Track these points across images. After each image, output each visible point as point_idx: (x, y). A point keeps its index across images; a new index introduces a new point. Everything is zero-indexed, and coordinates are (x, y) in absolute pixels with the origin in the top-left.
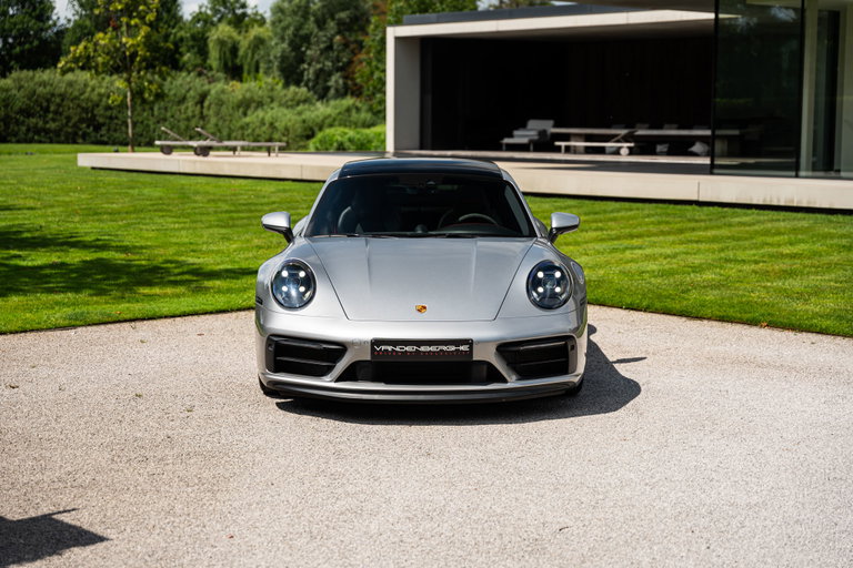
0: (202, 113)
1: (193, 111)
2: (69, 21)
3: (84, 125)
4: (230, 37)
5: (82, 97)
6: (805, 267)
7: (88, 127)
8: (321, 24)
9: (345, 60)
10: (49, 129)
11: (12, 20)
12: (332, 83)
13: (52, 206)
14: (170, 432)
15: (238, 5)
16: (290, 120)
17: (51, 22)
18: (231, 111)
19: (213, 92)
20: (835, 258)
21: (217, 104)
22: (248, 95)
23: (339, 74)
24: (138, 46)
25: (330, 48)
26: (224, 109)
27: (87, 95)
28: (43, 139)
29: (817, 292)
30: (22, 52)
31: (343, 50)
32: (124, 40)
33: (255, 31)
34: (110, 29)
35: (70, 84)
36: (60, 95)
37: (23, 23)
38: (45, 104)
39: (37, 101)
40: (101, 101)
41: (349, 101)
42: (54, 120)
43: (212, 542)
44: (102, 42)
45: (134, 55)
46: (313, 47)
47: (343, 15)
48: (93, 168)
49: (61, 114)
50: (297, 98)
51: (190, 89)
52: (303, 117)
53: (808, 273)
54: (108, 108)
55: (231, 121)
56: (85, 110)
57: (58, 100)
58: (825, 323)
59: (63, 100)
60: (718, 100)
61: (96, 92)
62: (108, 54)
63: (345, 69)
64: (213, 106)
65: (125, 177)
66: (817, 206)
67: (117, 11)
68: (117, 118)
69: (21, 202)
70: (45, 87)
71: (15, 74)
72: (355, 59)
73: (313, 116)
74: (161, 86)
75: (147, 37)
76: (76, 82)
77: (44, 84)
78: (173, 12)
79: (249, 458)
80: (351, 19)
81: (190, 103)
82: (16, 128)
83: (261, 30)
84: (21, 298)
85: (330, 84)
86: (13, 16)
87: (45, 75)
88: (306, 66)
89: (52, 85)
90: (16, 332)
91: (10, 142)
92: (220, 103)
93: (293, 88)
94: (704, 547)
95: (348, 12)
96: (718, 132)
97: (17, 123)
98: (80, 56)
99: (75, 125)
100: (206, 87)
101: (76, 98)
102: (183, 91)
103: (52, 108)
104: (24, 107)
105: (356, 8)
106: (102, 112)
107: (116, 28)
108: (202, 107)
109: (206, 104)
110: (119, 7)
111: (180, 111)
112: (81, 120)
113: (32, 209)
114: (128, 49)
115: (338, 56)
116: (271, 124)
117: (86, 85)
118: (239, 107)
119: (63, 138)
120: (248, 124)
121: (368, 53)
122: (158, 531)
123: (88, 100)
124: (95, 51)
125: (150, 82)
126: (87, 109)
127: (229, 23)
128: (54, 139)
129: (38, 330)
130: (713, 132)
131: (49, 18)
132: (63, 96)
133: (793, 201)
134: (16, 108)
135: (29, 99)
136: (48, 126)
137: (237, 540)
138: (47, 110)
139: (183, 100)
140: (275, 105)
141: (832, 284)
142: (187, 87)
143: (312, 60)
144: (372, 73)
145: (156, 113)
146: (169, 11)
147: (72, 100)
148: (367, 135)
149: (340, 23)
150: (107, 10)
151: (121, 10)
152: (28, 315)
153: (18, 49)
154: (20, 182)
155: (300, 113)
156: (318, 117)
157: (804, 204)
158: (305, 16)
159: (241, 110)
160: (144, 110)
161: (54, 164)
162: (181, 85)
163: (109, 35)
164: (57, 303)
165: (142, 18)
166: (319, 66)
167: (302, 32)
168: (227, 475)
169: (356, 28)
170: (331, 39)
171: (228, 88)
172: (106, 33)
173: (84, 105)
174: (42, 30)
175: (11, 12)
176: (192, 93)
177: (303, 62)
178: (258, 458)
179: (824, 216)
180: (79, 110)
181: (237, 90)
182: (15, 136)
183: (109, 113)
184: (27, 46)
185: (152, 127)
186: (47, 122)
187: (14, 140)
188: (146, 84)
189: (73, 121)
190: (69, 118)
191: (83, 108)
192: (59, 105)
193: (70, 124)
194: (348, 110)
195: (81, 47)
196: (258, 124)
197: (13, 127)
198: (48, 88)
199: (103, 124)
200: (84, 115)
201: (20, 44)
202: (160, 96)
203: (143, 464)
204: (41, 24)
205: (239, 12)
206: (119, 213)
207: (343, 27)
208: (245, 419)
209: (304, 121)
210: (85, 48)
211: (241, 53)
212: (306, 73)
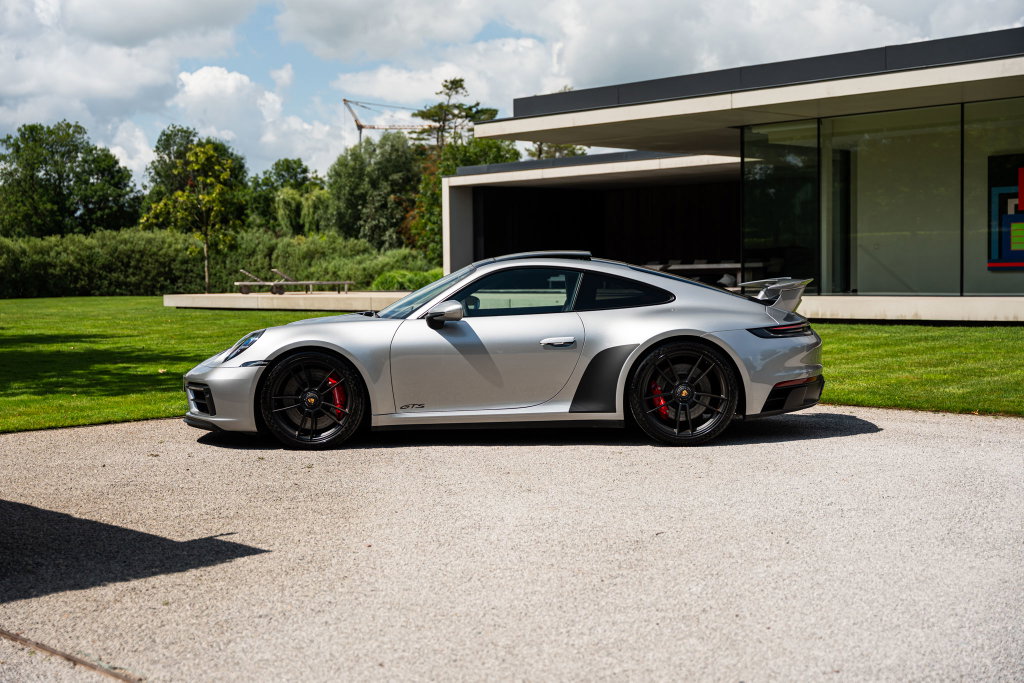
0: (270, 264)
1: (262, 264)
2: (145, 187)
3: (162, 279)
4: (293, 199)
5: (160, 253)
6: (836, 360)
7: (166, 280)
8: (374, 184)
9: (398, 216)
10: (130, 283)
11: (93, 188)
12: (386, 237)
13: (149, 333)
14: (296, 482)
15: (299, 170)
16: (352, 269)
17: (128, 189)
18: (297, 262)
19: (280, 246)
20: (862, 353)
21: (284, 257)
22: (312, 247)
23: (392, 230)
24: (214, 201)
25: (384, 206)
26: (290, 261)
27: (163, 251)
28: (124, 292)
29: (850, 376)
30: (102, 216)
31: (397, 208)
32: (201, 197)
33: (316, 192)
34: (188, 187)
35: (149, 241)
36: (140, 251)
37: (102, 190)
38: (125, 260)
39: (118, 257)
40: (177, 255)
41: (405, 251)
42: (134, 274)
43: (353, 549)
44: (181, 199)
45: (210, 210)
46: (368, 206)
47: (396, 177)
48: (178, 308)
49: (140, 269)
50: (357, 248)
51: (259, 243)
52: (364, 265)
53: (840, 363)
54: (185, 262)
55: (297, 271)
56: (163, 264)
57: (138, 256)
58: (860, 398)
59: (142, 256)
60: (746, 240)
61: (173, 248)
62: (186, 210)
63: (399, 225)
64: (280, 258)
65: (209, 313)
66: (840, 317)
67: (194, 171)
68: (192, 271)
69: (119, 332)
70: (126, 244)
71: (98, 234)
72: (408, 215)
73: (373, 264)
74: (234, 239)
75: (221, 194)
76: (154, 239)
77: (125, 242)
78: (240, 177)
79: (371, 496)
80: (403, 180)
81: (259, 257)
82: (99, 283)
83: (322, 192)
84: (139, 395)
85: (384, 238)
86: (93, 184)
87: (126, 233)
88: (362, 222)
89: (132, 243)
90: (139, 420)
91: (94, 295)
92: (287, 255)
93: (352, 241)
94: (784, 543)
95: (400, 174)
96: (747, 265)
97: (101, 277)
98: (161, 213)
99: (153, 279)
100: (274, 241)
101: (155, 254)
102: (253, 246)
103: (133, 263)
104: (107, 263)
105: (409, 170)
106: (178, 266)
107: (194, 186)
108: (270, 259)
109: (274, 256)
110: (196, 168)
111: (250, 263)
112: (159, 274)
113: (131, 336)
114: (205, 205)
115: (391, 213)
116: (334, 273)
117: (163, 242)
118: (304, 258)
119: (142, 291)
120: (312, 274)
121: (420, 207)
122: (303, 544)
123: (165, 255)
124: (175, 207)
125: (225, 235)
126: (165, 263)
127: (292, 186)
128: (134, 291)
129: (158, 418)
130: (743, 266)
131: (126, 185)
132: (142, 253)
133: (818, 314)
134: (99, 264)
135: (111, 255)
136: (128, 280)
137: (374, 548)
138: (127, 265)
139: (253, 253)
140: (336, 255)
141: (863, 370)
142: (257, 242)
143: (368, 217)
144: (426, 224)
145: (228, 266)
146: (236, 178)
147: (150, 256)
148: (425, 277)
149: (394, 183)
150: (185, 170)
151: (198, 171)
152: (148, 407)
153: (99, 214)
154: (116, 318)
155: (360, 263)
156: (377, 265)
157: (828, 317)
158: (361, 177)
159: (306, 261)
160: (217, 263)
161: (142, 306)
162: (251, 240)
163: (187, 193)
164: (171, 398)
165: (217, 177)
166: (374, 223)
167: (357, 193)
168: (355, 507)
169: (408, 188)
170: (385, 198)
171: (294, 241)
172: (184, 191)
173: (162, 260)
174: (120, 196)
175: (92, 181)
176: (261, 246)
177: (360, 219)
178: (379, 496)
179: (846, 326)
180: (157, 264)
181: (302, 243)
182: (98, 289)
183: (184, 267)
184: (107, 211)
185: (225, 278)
186: (128, 276)
187: (97, 293)
188: (221, 236)
189: (152, 275)
190: (148, 273)
191: (161, 263)
192: (139, 261)
193: (149, 278)
194: (405, 258)
195: (162, 204)
196: (322, 273)
197: (97, 282)
198: (129, 245)
199: (179, 278)
200: (162, 270)
201: (100, 209)
202: (233, 247)
203: (279, 502)
204: (119, 191)
205: (300, 176)
206: (211, 337)
207: (397, 187)
208: (360, 471)
209: (364, 269)
210: (165, 205)
211: (304, 211)
212: (362, 229)
